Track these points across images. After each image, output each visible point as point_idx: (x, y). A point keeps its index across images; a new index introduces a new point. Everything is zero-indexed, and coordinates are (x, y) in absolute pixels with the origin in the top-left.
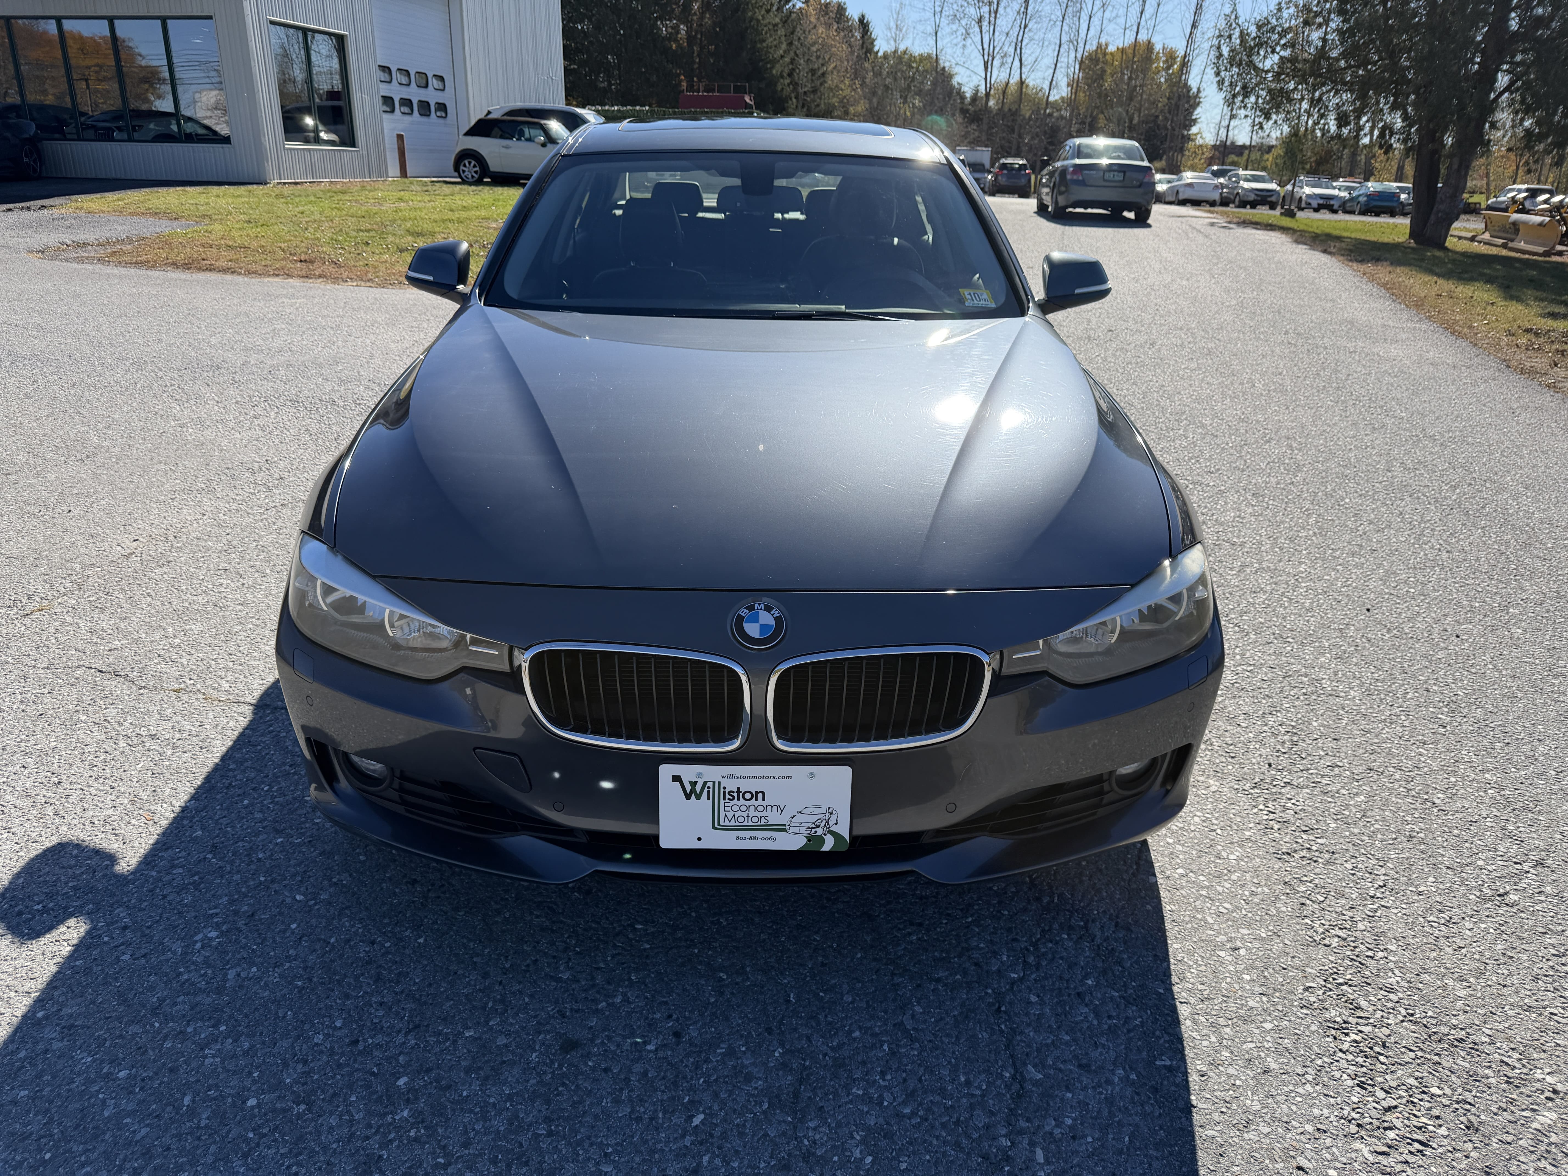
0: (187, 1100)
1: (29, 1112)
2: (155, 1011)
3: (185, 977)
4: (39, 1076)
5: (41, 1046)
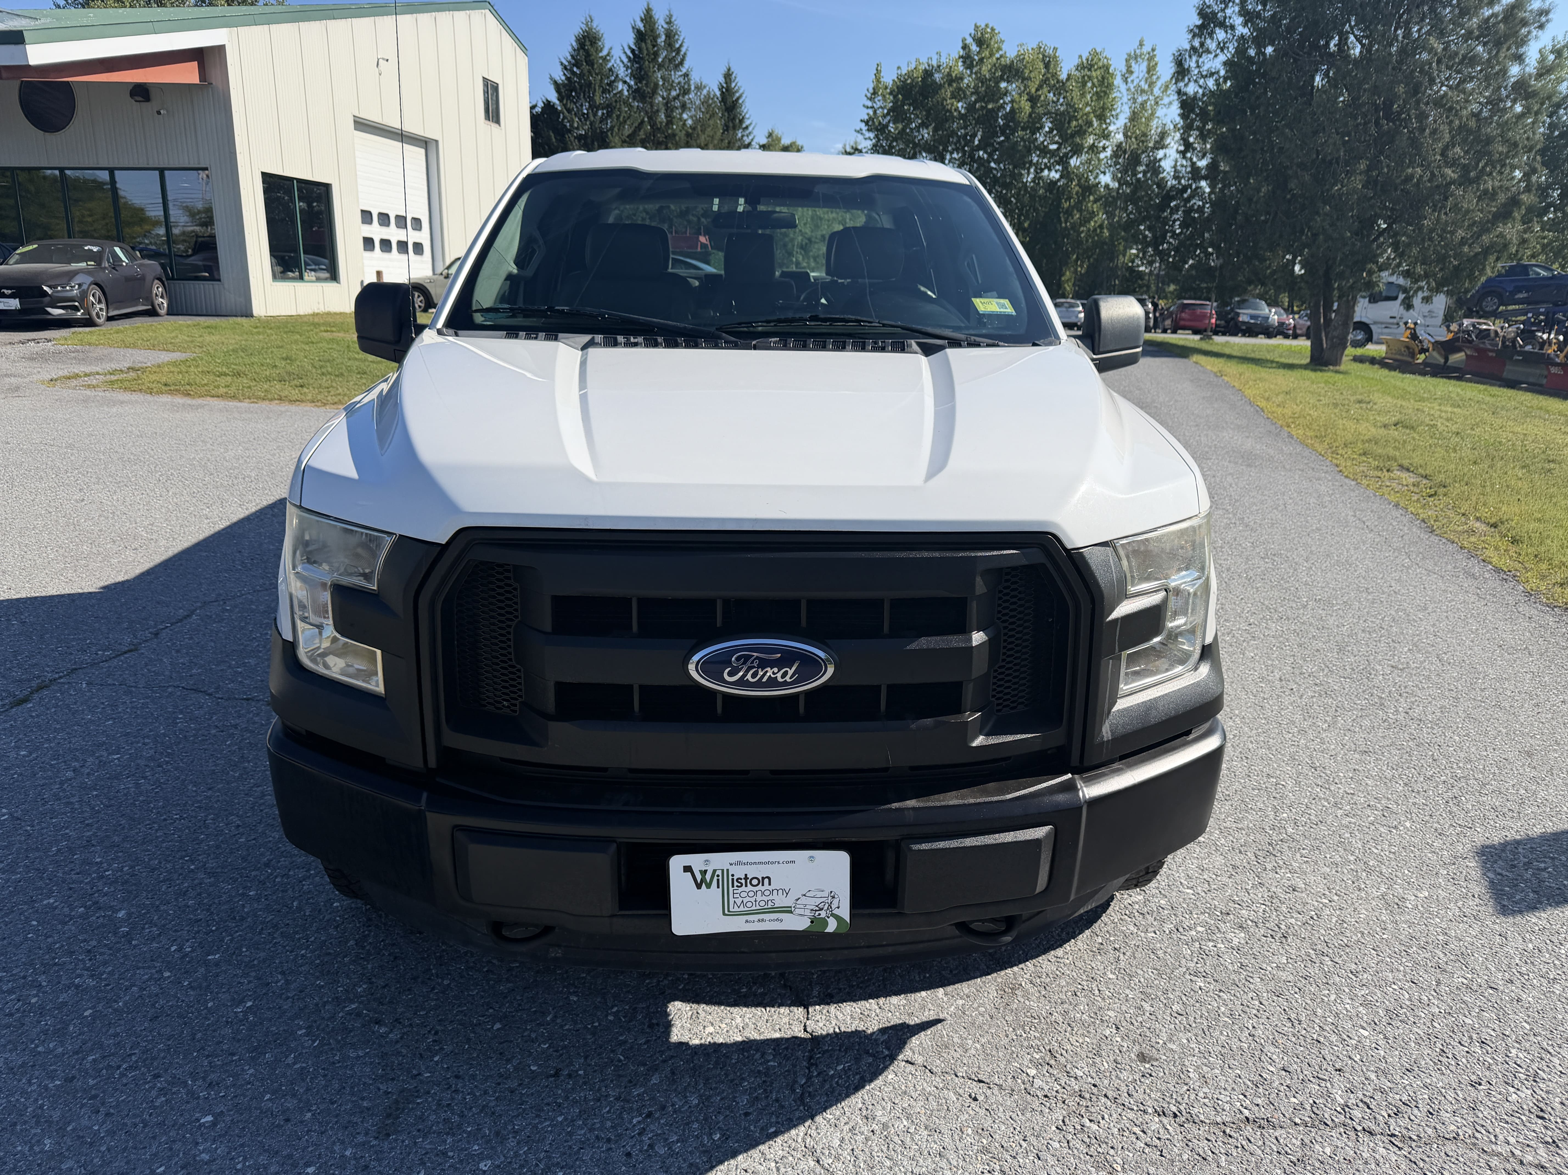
1: (197, 909)
2: (267, 865)
3: (283, 849)
4: (200, 894)
5: (196, 882)
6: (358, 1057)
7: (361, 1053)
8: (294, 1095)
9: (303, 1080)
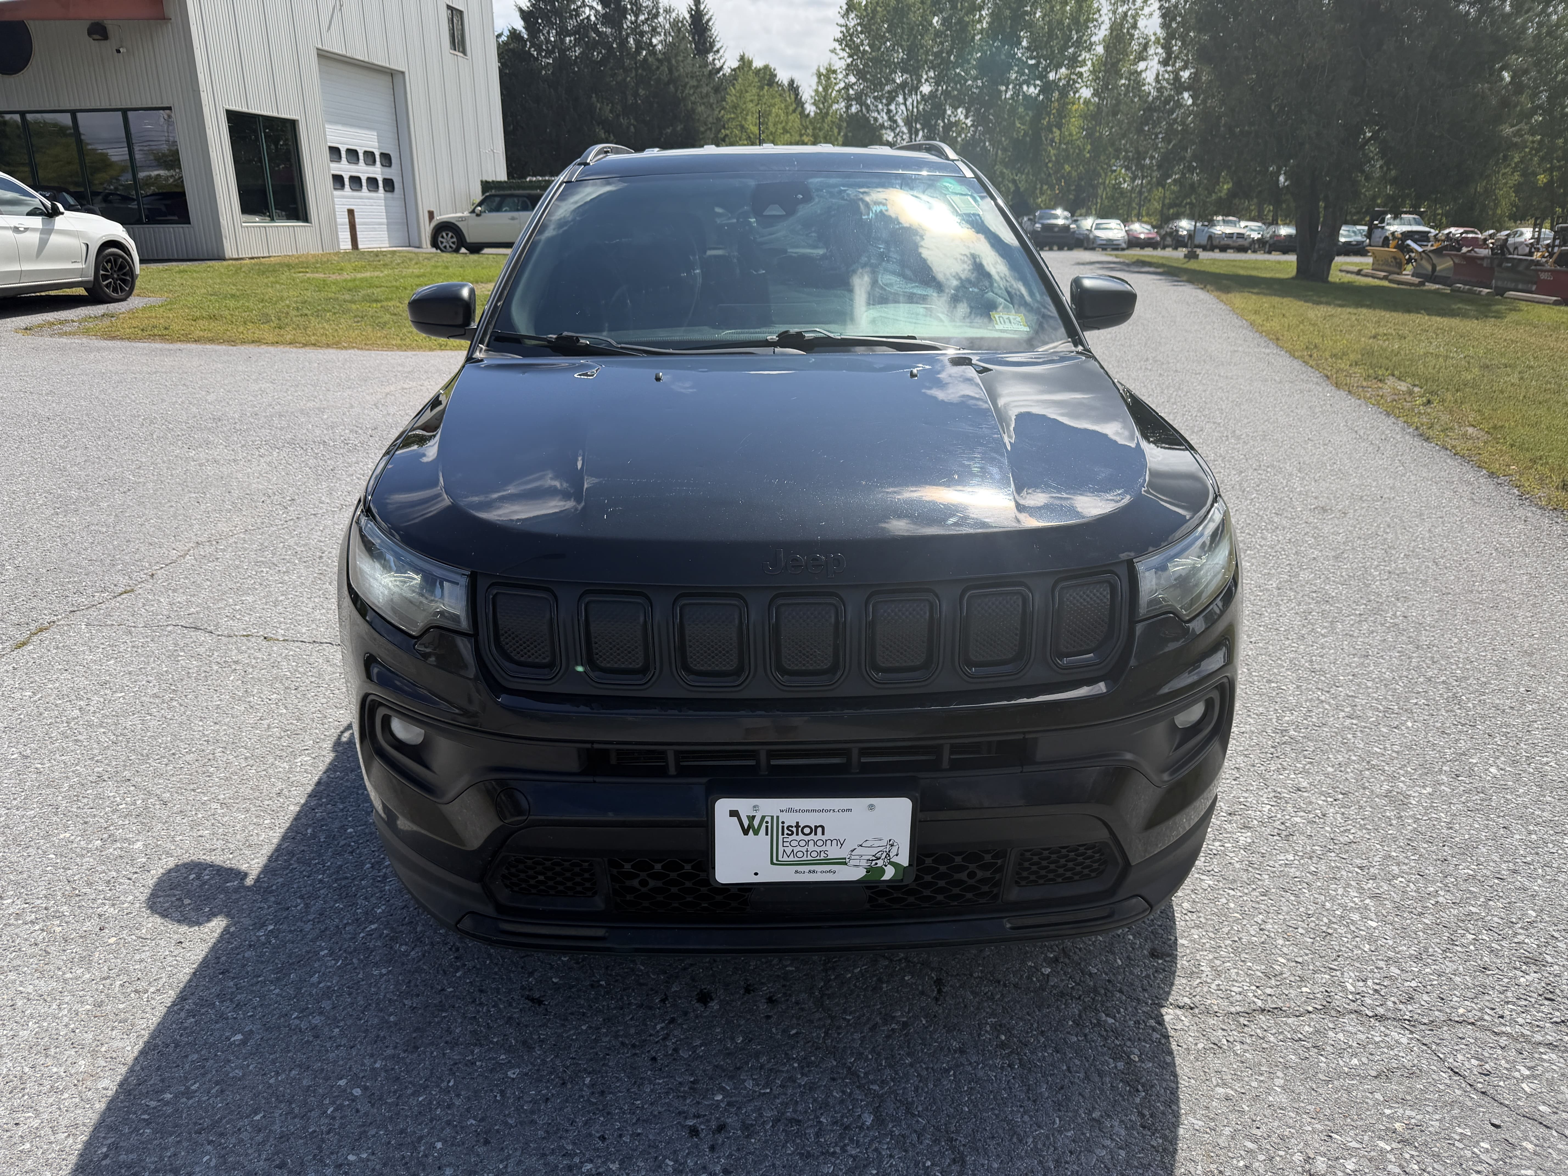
0: (309, 831)
6: (382, 975)
7: (384, 971)
8: (321, 1013)
9: (330, 998)
